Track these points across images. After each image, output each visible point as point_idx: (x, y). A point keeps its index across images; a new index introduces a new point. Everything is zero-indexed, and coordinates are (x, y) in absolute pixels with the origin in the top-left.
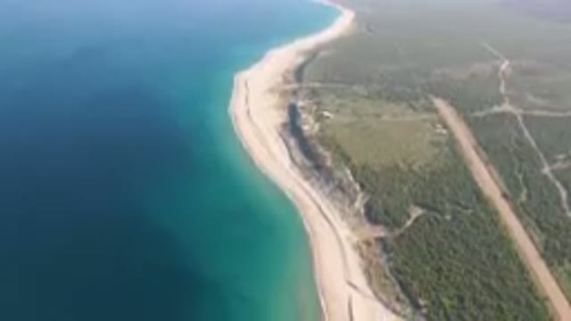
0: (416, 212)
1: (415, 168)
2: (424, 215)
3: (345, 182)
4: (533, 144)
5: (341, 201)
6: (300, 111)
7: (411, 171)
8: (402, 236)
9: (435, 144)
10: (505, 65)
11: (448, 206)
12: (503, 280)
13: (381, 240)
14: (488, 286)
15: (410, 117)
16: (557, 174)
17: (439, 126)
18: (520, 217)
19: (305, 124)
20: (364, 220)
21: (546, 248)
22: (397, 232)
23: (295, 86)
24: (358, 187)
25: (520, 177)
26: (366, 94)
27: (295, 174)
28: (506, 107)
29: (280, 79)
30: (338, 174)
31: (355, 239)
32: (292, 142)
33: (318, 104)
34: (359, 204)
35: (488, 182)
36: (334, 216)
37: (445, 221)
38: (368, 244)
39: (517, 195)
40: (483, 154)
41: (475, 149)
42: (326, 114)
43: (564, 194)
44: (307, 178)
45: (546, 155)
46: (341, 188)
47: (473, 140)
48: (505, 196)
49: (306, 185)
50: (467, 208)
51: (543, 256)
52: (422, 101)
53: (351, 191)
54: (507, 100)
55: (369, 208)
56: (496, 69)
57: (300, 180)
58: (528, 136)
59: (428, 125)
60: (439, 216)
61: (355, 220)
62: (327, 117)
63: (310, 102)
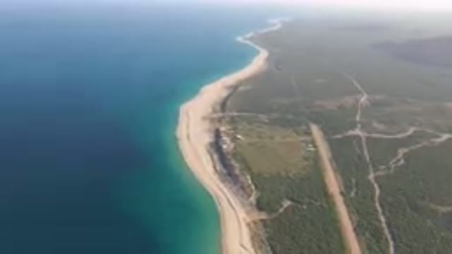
0: (287, 203)
1: (291, 175)
2: (291, 206)
3: (246, 185)
4: (368, 158)
5: (242, 196)
6: (222, 135)
7: (289, 178)
8: (276, 219)
9: (306, 159)
10: (363, 99)
11: (307, 200)
12: (328, 244)
13: (262, 221)
14: (319, 247)
15: (293, 138)
16: (376, 178)
17: (310, 145)
18: (347, 206)
19: (225, 143)
20: (255, 209)
21: (358, 226)
22: (274, 215)
23: (220, 115)
24: (253, 187)
25: (354, 181)
26: (267, 121)
27: (215, 177)
28: (357, 132)
29: (210, 110)
30: (242, 179)
31: (249, 220)
32: (216, 157)
33: (235, 129)
34: (253, 199)
35: (333, 184)
36: (238, 207)
37: (303, 209)
38: (255, 223)
39: (349, 193)
40: (335, 164)
41: (330, 161)
42: (239, 136)
43: (378, 192)
44: (223, 181)
45: (374, 166)
46: (243, 188)
47: (330, 155)
48: (342, 193)
49: (222, 186)
50: (316, 201)
51: (355, 230)
52: (304, 127)
53: (248, 190)
54: (359, 126)
55: (258, 201)
56: (357, 101)
57: (218, 182)
58: (366, 152)
59: (304, 145)
60: (299, 206)
61: (249, 208)
62: (239, 139)
63: (229, 127)
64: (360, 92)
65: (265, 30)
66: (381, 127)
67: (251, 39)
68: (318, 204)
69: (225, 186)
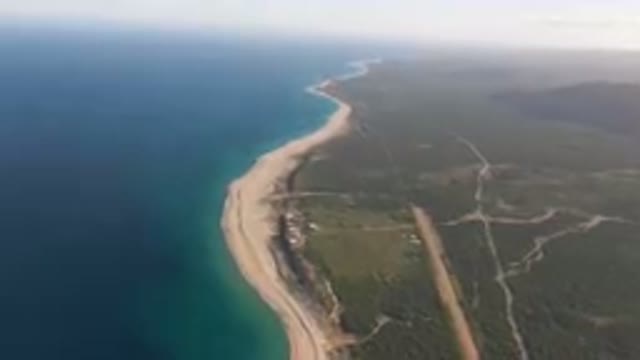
0: (383, 320)
1: (388, 279)
2: (388, 324)
3: (324, 295)
4: (494, 252)
5: (320, 312)
6: (289, 224)
7: (385, 283)
8: (368, 343)
9: (409, 255)
10: (484, 170)
11: (411, 314)
13: (350, 347)
15: (389, 227)
16: (507, 280)
17: (413, 236)
18: (467, 318)
19: (294, 237)
20: (339, 330)
22: (364, 339)
23: (286, 195)
24: (335, 299)
25: (476, 285)
26: (352, 203)
27: (280, 287)
28: (478, 215)
29: (271, 189)
30: (319, 287)
31: (329, 347)
32: (280, 255)
33: (306, 214)
34: (334, 316)
35: (448, 290)
36: (313, 328)
37: (407, 328)
38: (339, 350)
39: (470, 302)
41: (443, 258)
42: (313, 226)
43: (509, 299)
44: (291, 291)
45: (503, 264)
46: (322, 302)
47: (441, 249)
48: (461, 304)
49: (291, 299)
50: (426, 315)
51: (480, 356)
52: (404, 211)
53: (327, 302)
54: (480, 207)
55: (342, 318)
56: (476, 173)
57: (285, 293)
58: (491, 244)
59: (404, 236)
60: (400, 323)
61: (330, 330)
62: (312, 230)
63: (299, 213)
64: (478, 160)
65: (346, 77)
66: (509, 208)
67: (327, 89)
68: (429, 319)
69: (296, 299)
